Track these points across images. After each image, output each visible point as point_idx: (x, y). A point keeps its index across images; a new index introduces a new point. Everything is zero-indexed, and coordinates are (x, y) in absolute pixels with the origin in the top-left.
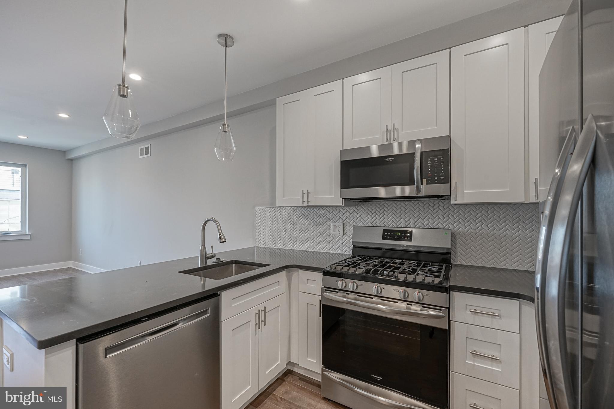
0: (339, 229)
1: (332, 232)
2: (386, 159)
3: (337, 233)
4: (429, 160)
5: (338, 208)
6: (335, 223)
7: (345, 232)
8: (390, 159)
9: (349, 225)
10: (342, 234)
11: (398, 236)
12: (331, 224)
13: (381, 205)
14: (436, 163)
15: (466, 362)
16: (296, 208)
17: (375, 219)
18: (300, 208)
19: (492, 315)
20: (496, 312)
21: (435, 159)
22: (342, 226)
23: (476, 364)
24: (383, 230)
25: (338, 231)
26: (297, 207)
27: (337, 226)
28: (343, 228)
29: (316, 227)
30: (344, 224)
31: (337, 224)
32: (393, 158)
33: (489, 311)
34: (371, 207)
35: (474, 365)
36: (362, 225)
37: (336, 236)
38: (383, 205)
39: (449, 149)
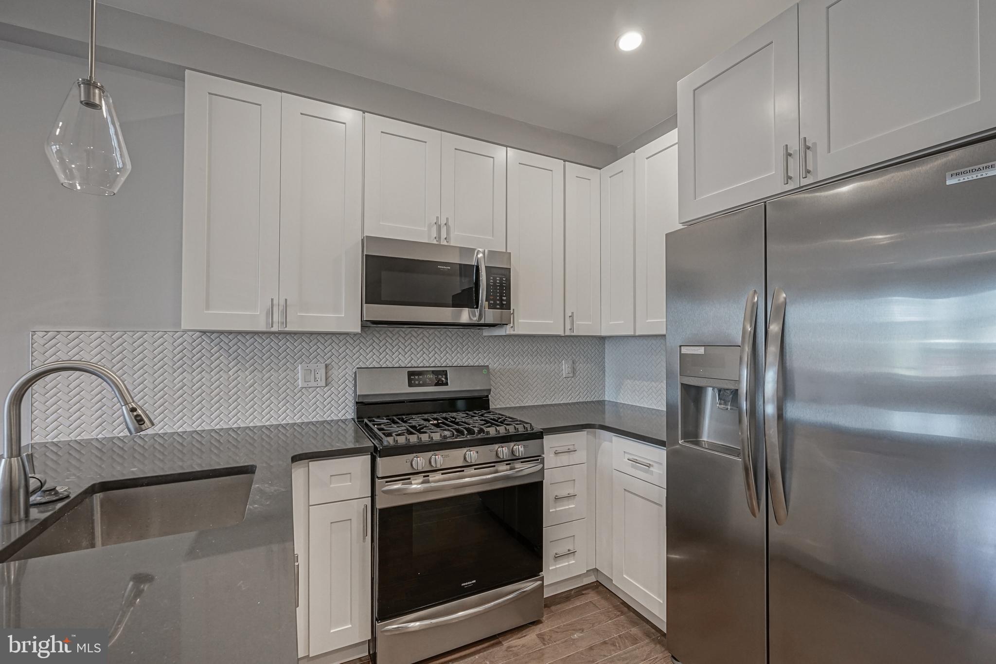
0: (318, 376)
1: (300, 383)
2: (440, 267)
3: (313, 384)
4: (492, 278)
5: (314, 336)
6: (308, 365)
7: (330, 379)
8: (446, 268)
9: (336, 367)
10: (325, 385)
11: (429, 379)
12: (299, 367)
13: (394, 333)
14: (498, 283)
15: (551, 511)
16: (201, 334)
17: (384, 356)
18: (215, 335)
19: (569, 452)
20: (572, 448)
21: (498, 278)
22: (323, 371)
23: (558, 509)
24: (408, 372)
25: (315, 380)
26: (204, 332)
27: (313, 372)
28: (326, 373)
29: (260, 375)
30: (327, 366)
31: (312, 366)
32: (449, 268)
33: (566, 449)
34: (378, 335)
35: (556, 511)
36: (376, 366)
37: (310, 390)
38: (398, 332)
39: (510, 269)
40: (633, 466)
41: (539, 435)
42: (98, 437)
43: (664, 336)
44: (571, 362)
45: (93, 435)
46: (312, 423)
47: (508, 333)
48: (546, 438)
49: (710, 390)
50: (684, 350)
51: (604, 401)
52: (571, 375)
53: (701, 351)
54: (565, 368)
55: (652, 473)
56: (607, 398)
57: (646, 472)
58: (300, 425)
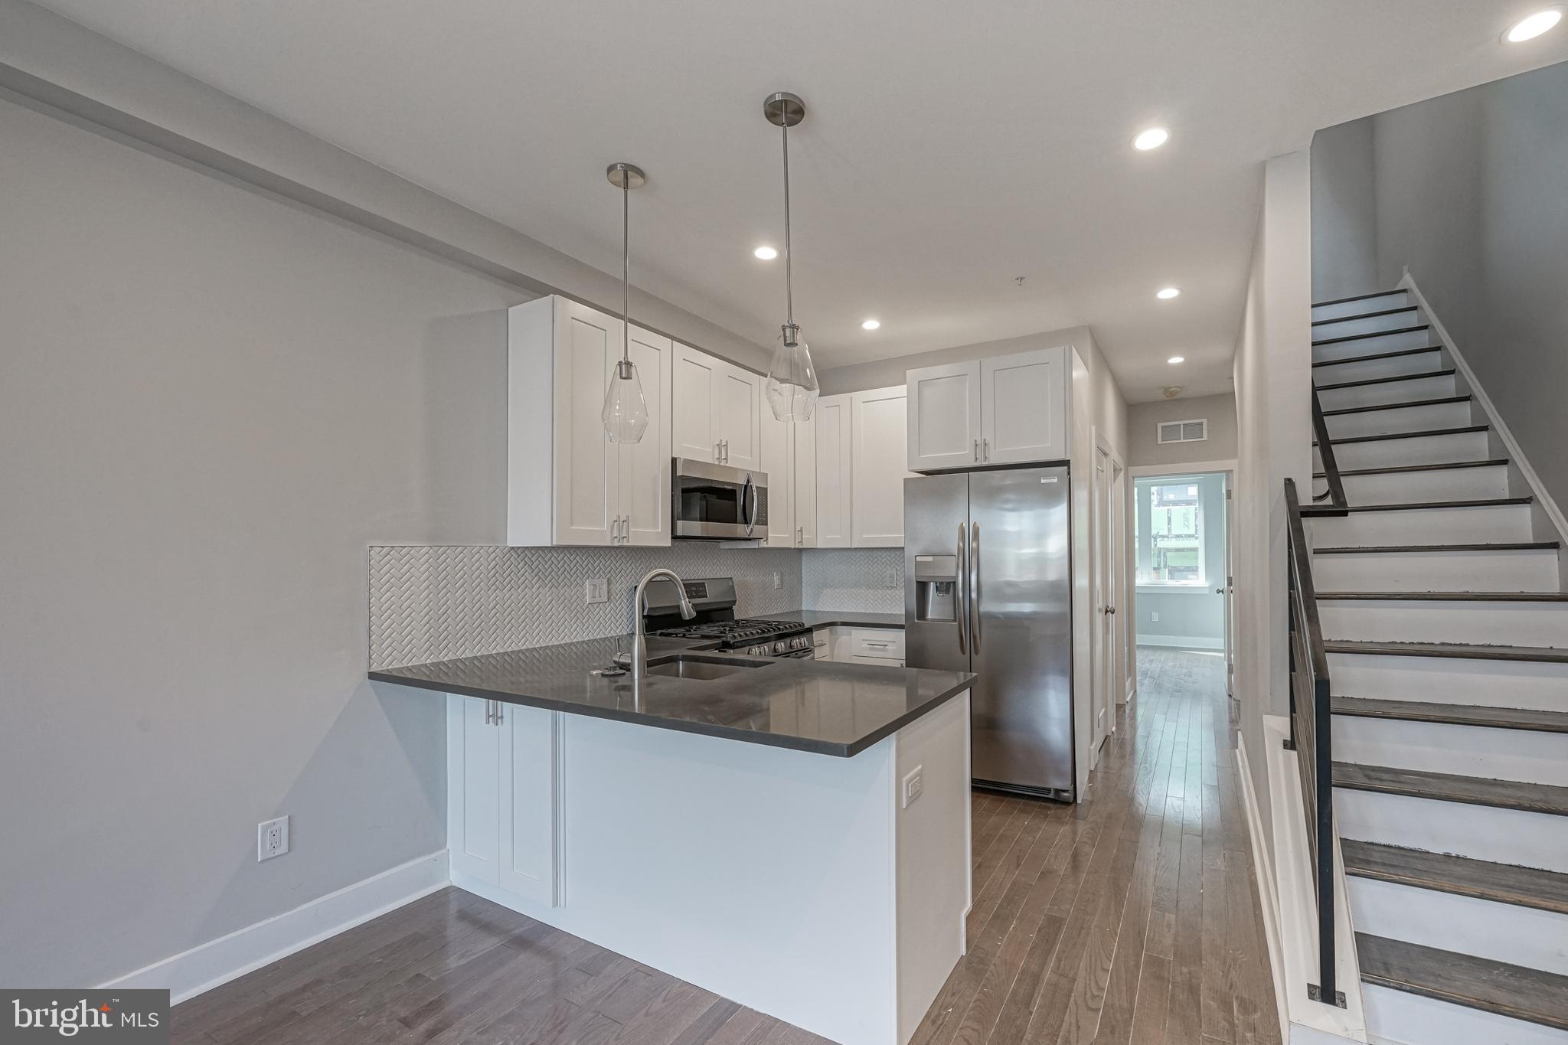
0: (603, 591)
1: (588, 600)
3: (598, 600)
5: (598, 550)
6: (594, 580)
7: (610, 595)
9: (614, 582)
10: (607, 600)
11: (694, 591)
12: (587, 583)
19: (822, 645)
20: (823, 642)
22: (605, 586)
25: (599, 595)
27: (597, 586)
28: (608, 588)
29: (556, 592)
30: (608, 581)
31: (597, 581)
37: (595, 606)
39: (766, 489)
40: (871, 649)
41: (810, 630)
42: (427, 662)
43: (903, 548)
44: (780, 574)
45: (422, 661)
46: (596, 640)
47: (761, 546)
48: (815, 634)
49: (932, 583)
50: (918, 559)
51: (802, 611)
52: (780, 587)
53: (930, 559)
54: (776, 579)
55: (887, 651)
56: (804, 608)
57: (883, 650)
58: (587, 643)
